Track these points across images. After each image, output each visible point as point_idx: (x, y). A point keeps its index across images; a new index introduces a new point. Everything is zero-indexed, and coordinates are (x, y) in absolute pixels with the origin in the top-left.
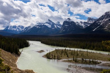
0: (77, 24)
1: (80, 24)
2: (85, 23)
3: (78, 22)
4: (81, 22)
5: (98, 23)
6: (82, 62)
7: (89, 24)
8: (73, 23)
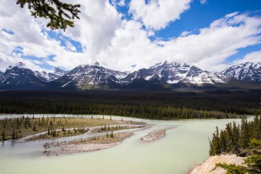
0: (36, 74)
1: (43, 75)
2: (50, 74)
3: (37, 72)
4: (44, 73)
5: (70, 77)
6: (64, 134)
7: (56, 76)
8: (28, 71)
